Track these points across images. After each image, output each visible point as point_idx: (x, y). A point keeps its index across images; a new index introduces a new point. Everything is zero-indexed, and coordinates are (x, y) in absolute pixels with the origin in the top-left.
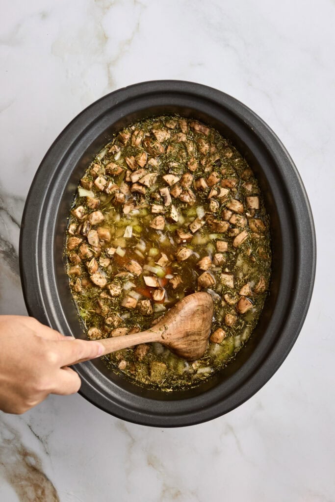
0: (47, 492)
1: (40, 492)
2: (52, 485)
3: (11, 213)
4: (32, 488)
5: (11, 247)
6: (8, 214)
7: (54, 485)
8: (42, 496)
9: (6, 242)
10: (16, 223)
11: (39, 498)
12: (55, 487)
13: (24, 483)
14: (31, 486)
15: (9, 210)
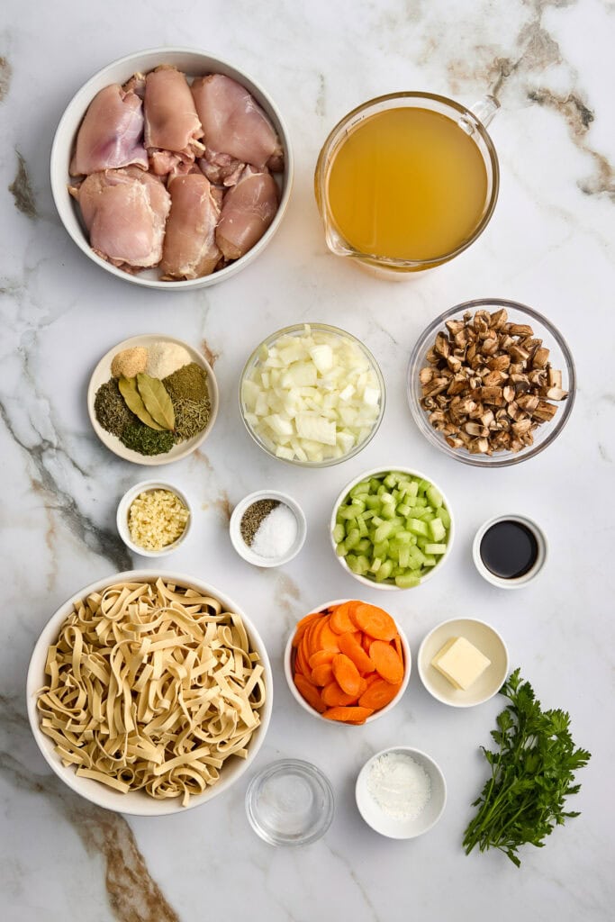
0: (121, 834)
1: (110, 835)
2: (127, 825)
3: (71, 455)
4: (100, 829)
5: (72, 501)
6: (68, 456)
7: (130, 825)
8: (114, 841)
9: (65, 494)
10: (79, 469)
11: (109, 843)
12: (132, 828)
13: (89, 821)
14: (99, 826)
15: (69, 451)
